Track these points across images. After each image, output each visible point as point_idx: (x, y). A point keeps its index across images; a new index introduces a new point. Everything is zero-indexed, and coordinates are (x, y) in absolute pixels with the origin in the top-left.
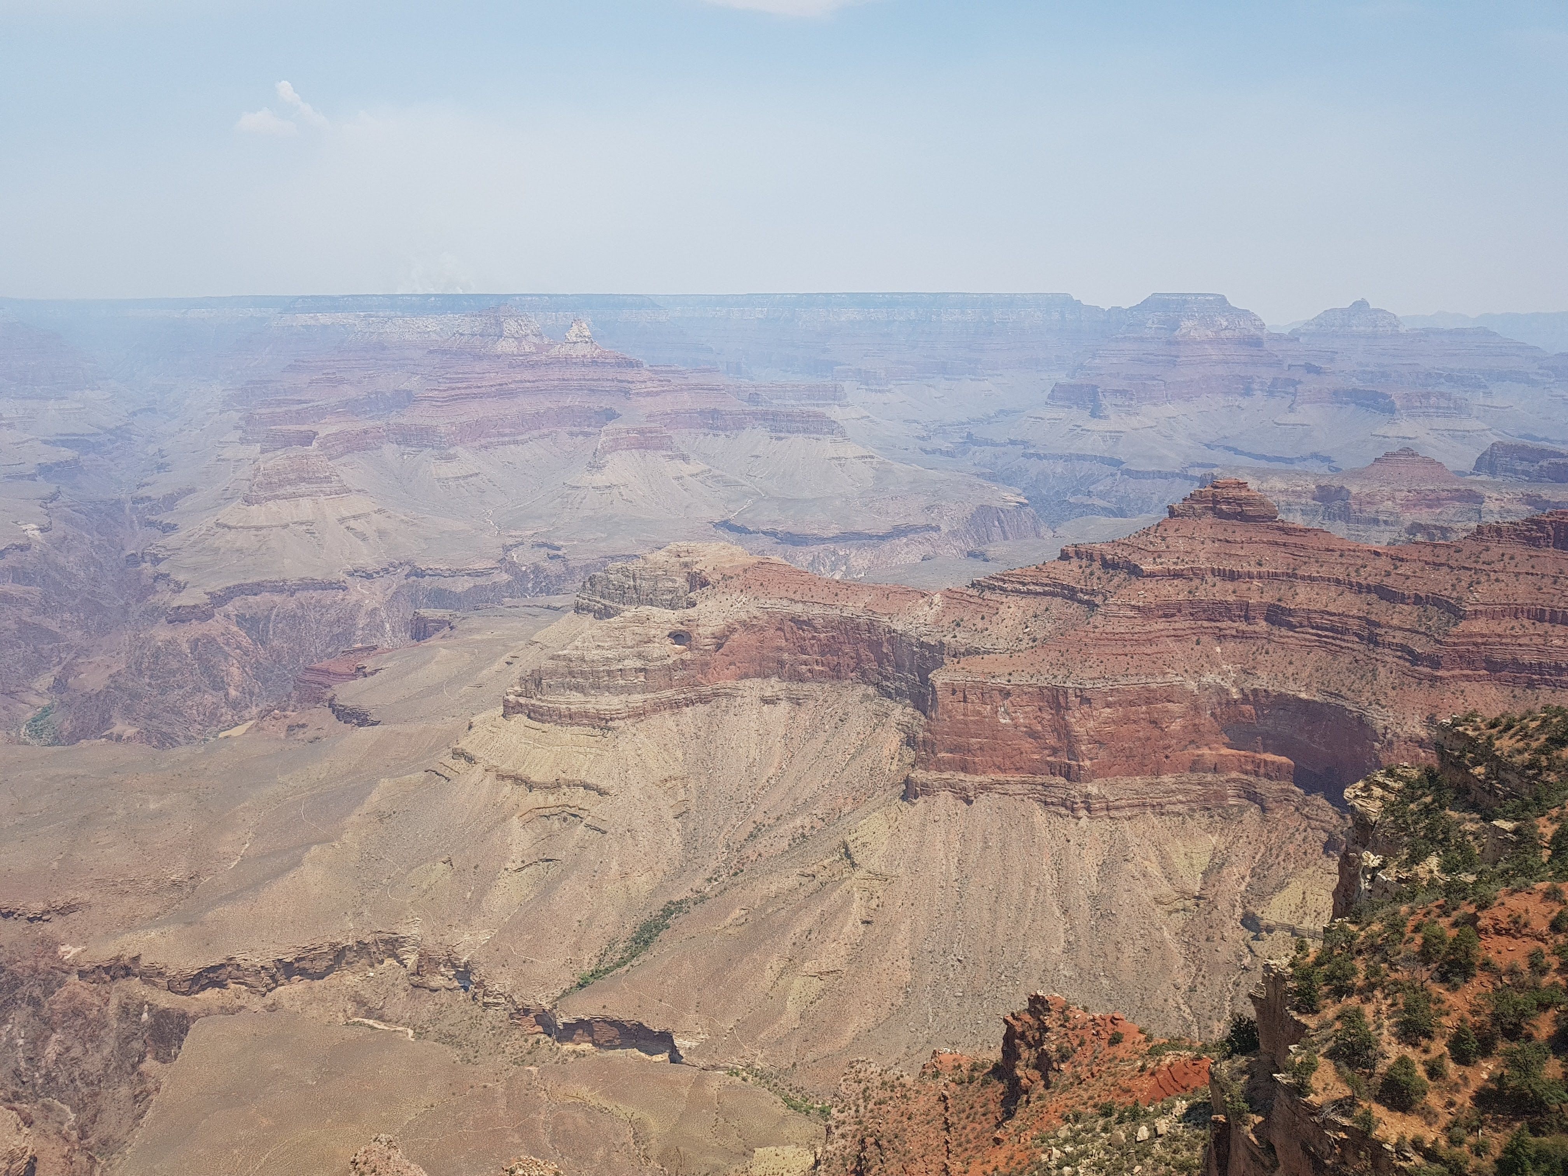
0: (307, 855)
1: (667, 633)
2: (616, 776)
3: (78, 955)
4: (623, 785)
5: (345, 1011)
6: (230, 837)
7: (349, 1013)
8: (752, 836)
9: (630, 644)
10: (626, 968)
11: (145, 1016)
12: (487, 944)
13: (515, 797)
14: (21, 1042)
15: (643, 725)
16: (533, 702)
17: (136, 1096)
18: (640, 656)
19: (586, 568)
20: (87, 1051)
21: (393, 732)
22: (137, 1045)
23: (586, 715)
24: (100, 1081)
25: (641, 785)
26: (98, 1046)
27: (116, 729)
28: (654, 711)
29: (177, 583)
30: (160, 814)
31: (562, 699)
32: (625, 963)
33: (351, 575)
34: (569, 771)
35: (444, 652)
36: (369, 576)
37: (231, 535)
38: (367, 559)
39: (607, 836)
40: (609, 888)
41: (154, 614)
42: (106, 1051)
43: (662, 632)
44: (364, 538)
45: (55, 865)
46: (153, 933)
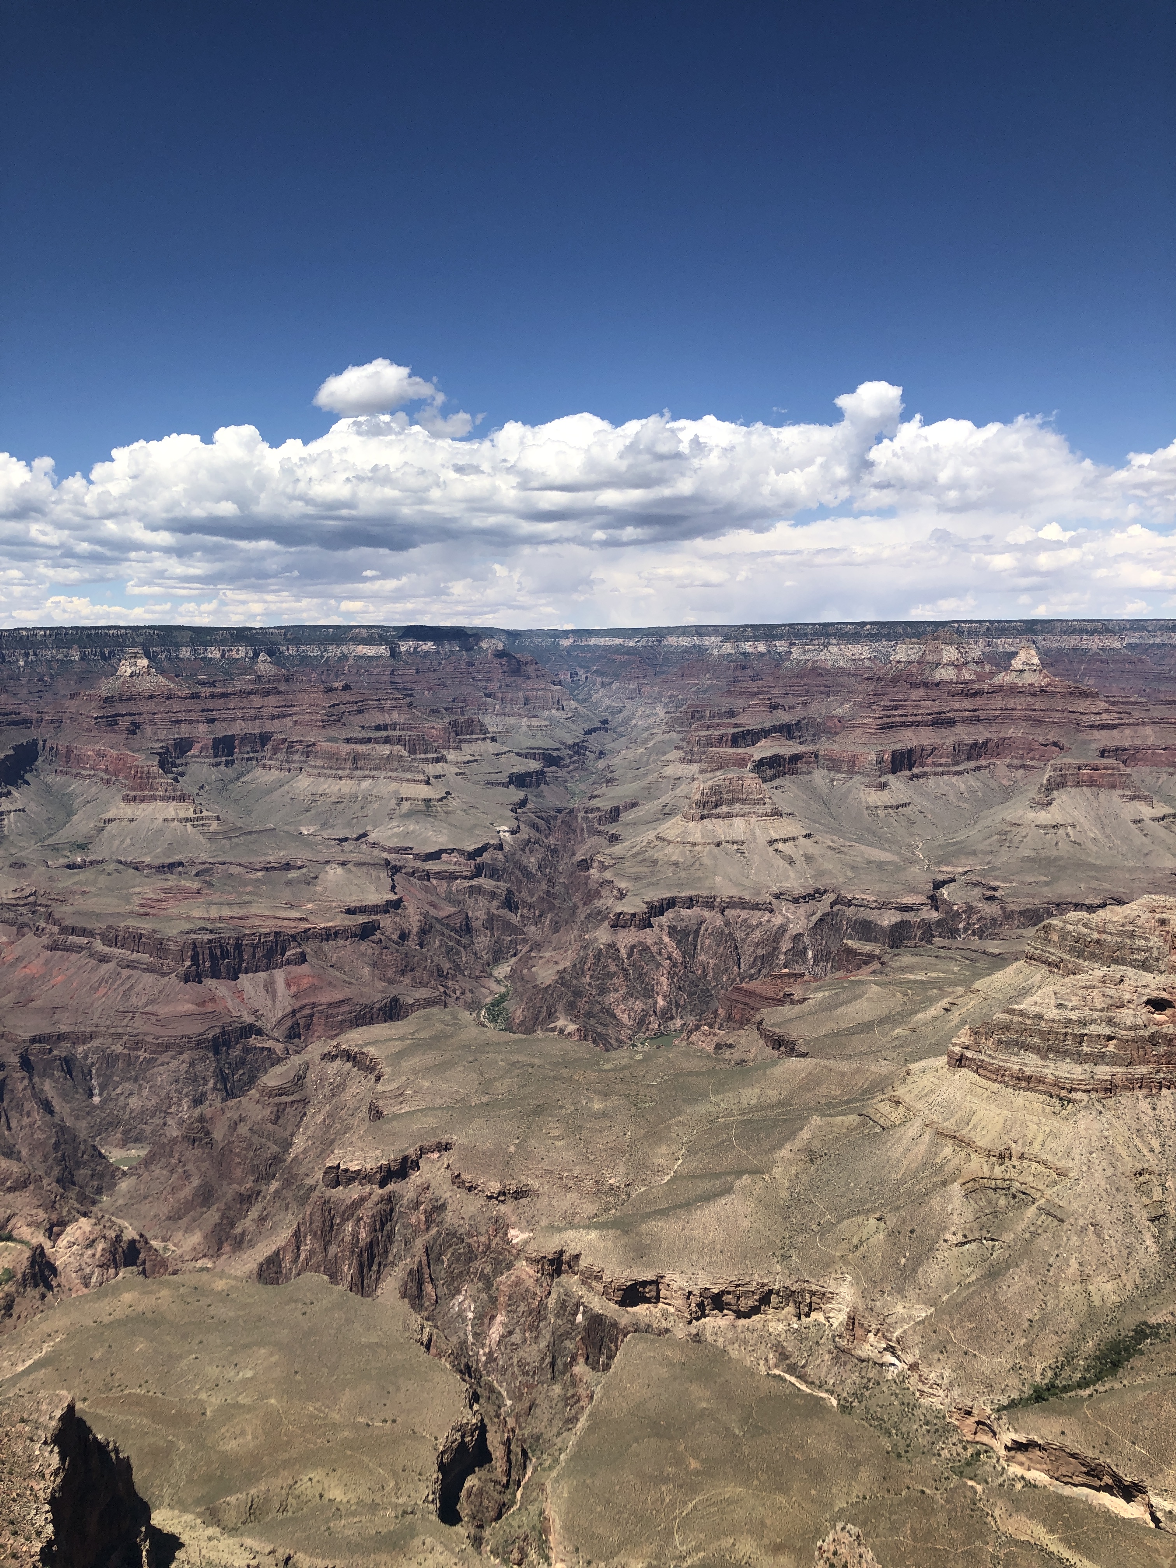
0: (737, 1183)
1: (1145, 999)
2: (1077, 1157)
3: (526, 1242)
4: (1084, 1168)
5: (766, 1359)
6: (664, 1150)
7: (772, 1362)
9: (1099, 1007)
10: (1088, 1392)
11: (579, 1317)
12: (923, 1322)
13: (955, 1161)
14: (470, 1315)
15: (1111, 1102)
16: (981, 1057)
17: (568, 1398)
18: (1110, 1022)
19: (1026, 913)
20: (526, 1341)
21: (825, 1067)
22: (569, 1345)
23: (1041, 1080)
24: (534, 1373)
25: (1110, 1172)
26: (536, 1337)
27: (559, 1025)
28: (1125, 1087)
29: (620, 890)
30: (603, 1115)
31: (1014, 1059)
32: (1087, 1386)
33: (777, 897)
34: (1020, 1142)
35: (874, 987)
36: (796, 901)
37: (669, 849)
38: (794, 883)
39: (1066, 1226)
40: (1067, 1288)
41: (598, 916)
42: (543, 1344)
43: (1139, 997)
44: (791, 862)
45: (512, 1149)
46: (594, 1235)
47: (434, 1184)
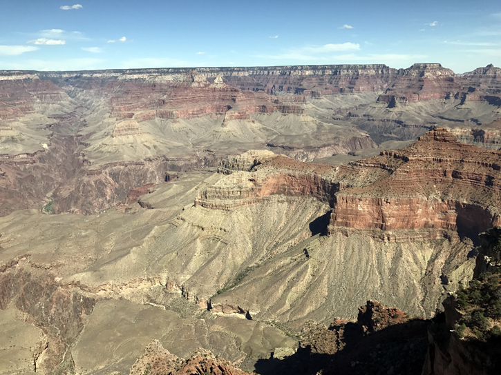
0: (132, 250)
1: (248, 179)
2: (231, 226)
3: (61, 280)
4: (233, 228)
6: (107, 244)
7: (145, 300)
8: (275, 246)
9: (235, 183)
10: (233, 288)
11: (82, 300)
12: (189, 279)
13: (198, 232)
14: (43, 307)
15: (239, 209)
16: (204, 201)
17: (79, 325)
18: (240, 187)
19: (221, 158)
20: (63, 311)
21: (159, 211)
22: (79, 309)
23: (221, 206)
24: (67, 320)
25: (239, 229)
26: (67, 309)
27: (72, 209)
28: (243, 205)
29: (90, 163)
30: (86, 236)
31: (213, 201)
33: (145, 160)
34: (215, 224)
35: (175, 185)
36: (150, 160)
37: (107, 148)
38: (150, 154)
39: (228, 245)
40: (228, 262)
41: (83, 172)
42: (70, 311)
43: (246, 179)
44: (149, 148)
45: (54, 252)
46: (84, 274)
47: (25, 268)
